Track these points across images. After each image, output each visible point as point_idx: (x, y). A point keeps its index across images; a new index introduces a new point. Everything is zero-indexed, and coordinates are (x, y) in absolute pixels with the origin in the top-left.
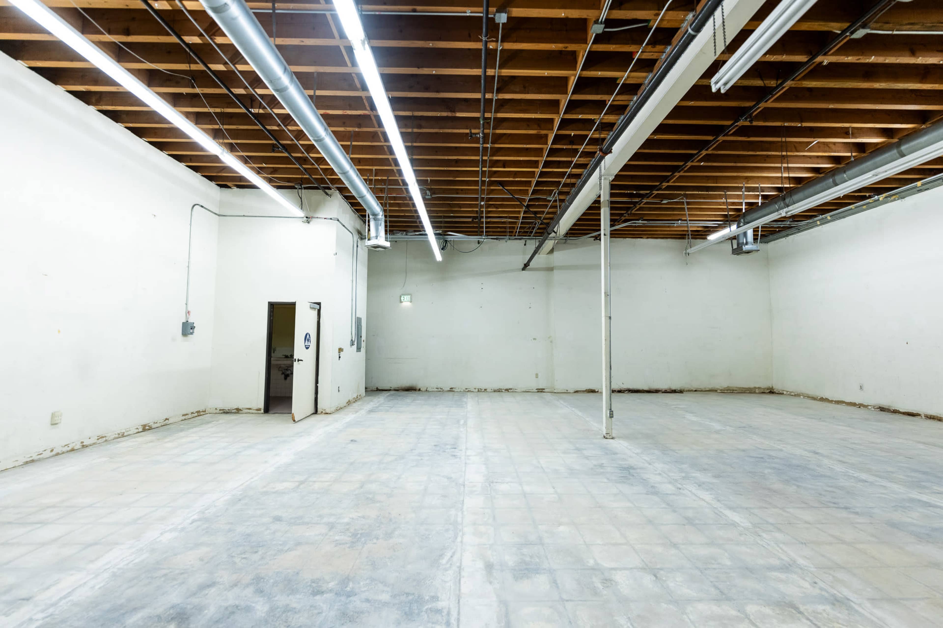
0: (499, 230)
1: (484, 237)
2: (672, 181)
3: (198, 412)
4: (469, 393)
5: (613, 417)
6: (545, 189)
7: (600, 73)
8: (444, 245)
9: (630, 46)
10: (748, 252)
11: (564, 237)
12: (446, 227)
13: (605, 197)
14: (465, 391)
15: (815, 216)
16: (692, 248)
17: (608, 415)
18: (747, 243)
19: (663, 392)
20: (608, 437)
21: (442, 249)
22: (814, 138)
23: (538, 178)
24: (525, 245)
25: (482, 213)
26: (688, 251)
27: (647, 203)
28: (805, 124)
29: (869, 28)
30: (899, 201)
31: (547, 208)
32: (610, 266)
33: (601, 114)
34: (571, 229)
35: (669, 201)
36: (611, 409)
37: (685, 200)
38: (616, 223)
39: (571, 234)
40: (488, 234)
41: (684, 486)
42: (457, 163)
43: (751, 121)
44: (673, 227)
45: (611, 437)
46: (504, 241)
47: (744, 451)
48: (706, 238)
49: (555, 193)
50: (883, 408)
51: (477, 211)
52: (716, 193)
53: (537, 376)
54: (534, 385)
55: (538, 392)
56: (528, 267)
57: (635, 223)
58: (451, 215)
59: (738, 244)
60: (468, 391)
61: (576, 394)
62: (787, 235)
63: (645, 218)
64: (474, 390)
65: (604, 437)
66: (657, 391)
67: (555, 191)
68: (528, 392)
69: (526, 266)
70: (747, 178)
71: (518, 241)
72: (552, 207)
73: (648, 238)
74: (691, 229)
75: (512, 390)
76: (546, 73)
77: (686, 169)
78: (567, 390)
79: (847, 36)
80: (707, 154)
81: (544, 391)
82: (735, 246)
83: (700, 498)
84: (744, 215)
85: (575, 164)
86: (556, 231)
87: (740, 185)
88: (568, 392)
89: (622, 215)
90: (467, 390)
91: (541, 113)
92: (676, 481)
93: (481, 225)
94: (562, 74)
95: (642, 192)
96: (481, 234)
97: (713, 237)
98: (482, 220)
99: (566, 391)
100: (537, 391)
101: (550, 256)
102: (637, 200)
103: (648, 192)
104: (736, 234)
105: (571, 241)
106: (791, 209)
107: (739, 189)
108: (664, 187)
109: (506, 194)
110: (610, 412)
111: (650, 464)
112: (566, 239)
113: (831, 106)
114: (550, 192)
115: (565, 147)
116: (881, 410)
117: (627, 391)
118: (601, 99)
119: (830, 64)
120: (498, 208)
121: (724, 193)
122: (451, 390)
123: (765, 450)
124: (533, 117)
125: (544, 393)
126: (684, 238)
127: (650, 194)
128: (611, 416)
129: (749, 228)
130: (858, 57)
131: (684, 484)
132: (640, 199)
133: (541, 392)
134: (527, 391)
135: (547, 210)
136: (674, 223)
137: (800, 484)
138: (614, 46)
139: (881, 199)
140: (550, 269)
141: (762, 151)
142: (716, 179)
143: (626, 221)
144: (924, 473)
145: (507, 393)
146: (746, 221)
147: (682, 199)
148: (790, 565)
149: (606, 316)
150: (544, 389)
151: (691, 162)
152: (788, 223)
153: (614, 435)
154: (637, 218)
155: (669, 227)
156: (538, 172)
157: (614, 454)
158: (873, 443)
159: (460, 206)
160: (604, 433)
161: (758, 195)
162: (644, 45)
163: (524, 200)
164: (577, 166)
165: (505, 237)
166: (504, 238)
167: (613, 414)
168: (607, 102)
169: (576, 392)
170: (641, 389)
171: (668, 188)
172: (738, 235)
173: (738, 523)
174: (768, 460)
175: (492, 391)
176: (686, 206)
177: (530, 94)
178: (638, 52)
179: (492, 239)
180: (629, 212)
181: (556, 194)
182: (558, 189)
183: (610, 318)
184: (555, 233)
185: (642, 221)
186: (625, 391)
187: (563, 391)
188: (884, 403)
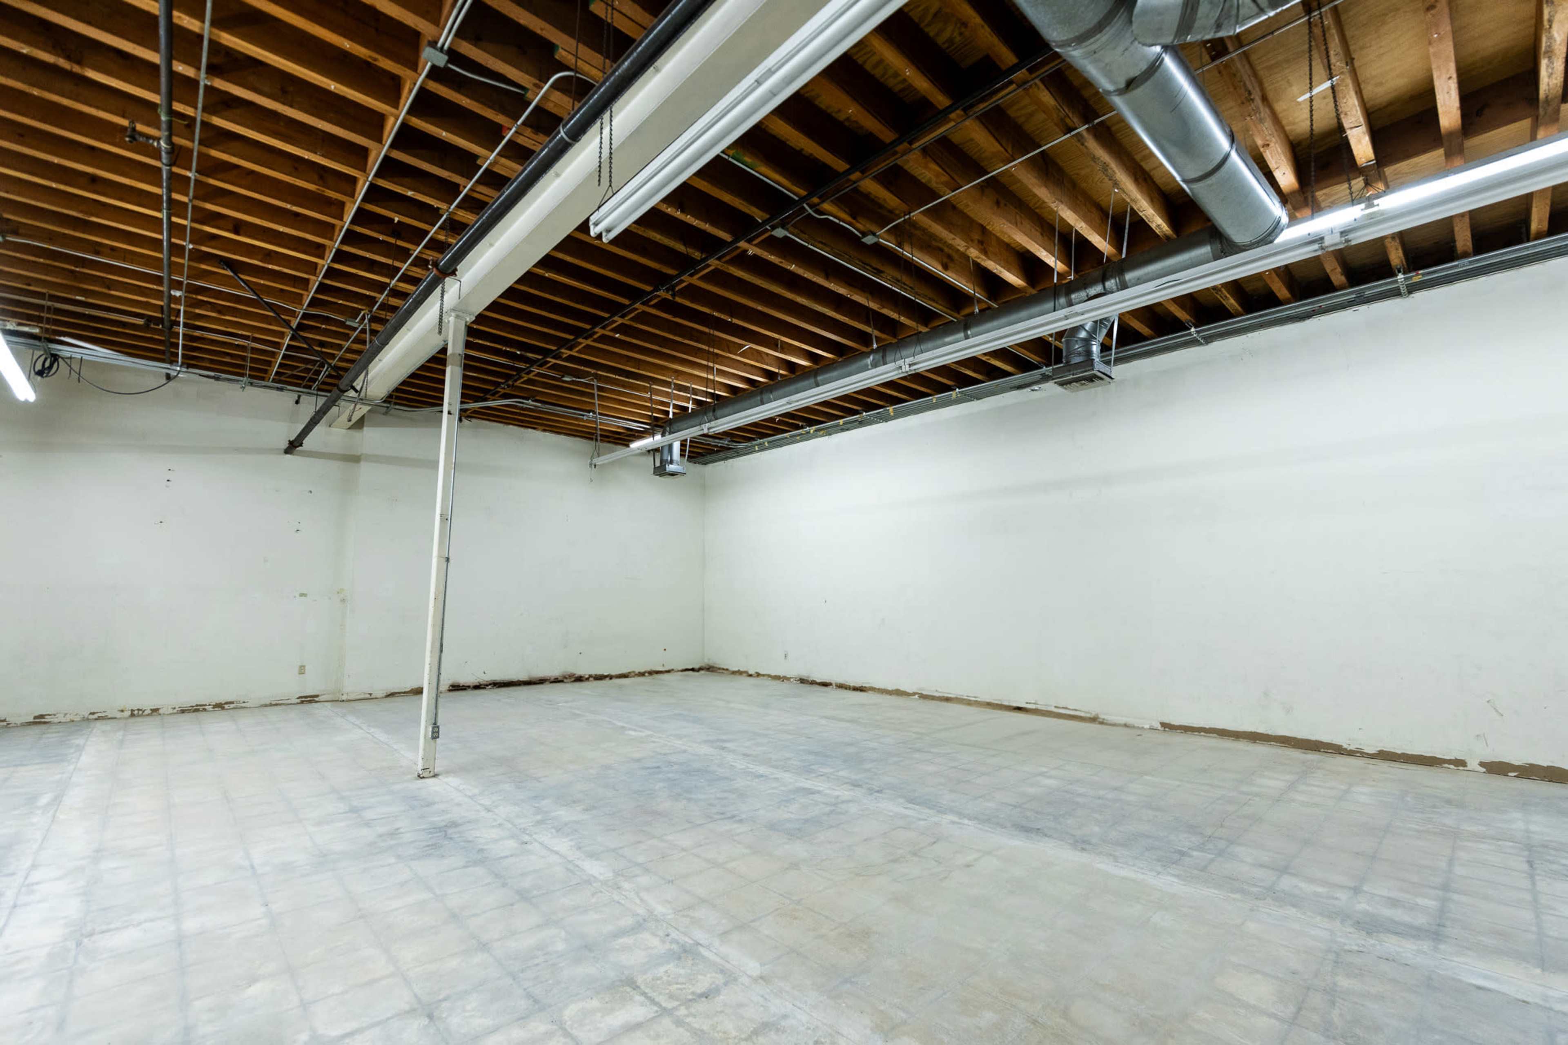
0: (228, 360)
1: (178, 369)
2: (577, 349)
4: (98, 724)
5: (438, 737)
6: (341, 304)
7: (444, 134)
8: (47, 364)
9: (497, 115)
10: (673, 474)
11: (385, 402)
12: (56, 322)
13: (456, 348)
14: (88, 719)
15: (753, 439)
16: (601, 458)
17: (430, 734)
18: (671, 462)
20: (426, 774)
21: (40, 373)
22: (746, 341)
23: (324, 277)
24: (297, 402)
25: (178, 315)
26: (595, 461)
27: (539, 375)
28: (735, 321)
29: (787, 230)
30: (827, 437)
31: (347, 341)
32: (456, 467)
33: (451, 205)
34: (397, 390)
35: (574, 379)
36: (435, 724)
37: (595, 383)
38: (488, 396)
39: (397, 398)
40: (190, 362)
41: (534, 836)
42: (94, 182)
43: (673, 295)
44: (582, 420)
45: (432, 774)
46: (237, 386)
47: (638, 760)
48: (628, 446)
49: (363, 318)
50: (803, 679)
51: (162, 307)
52: (638, 382)
53: (302, 670)
54: (294, 688)
55: (302, 702)
56: (300, 448)
57: (523, 403)
58: (78, 298)
59: (662, 461)
60: (99, 718)
61: (389, 699)
62: (726, 459)
63: (538, 398)
64: (119, 715)
65: (419, 776)
66: (542, 681)
67: (362, 313)
68: (276, 705)
69: (293, 446)
70: (676, 371)
71: (275, 392)
72: (357, 341)
73: (545, 430)
74: (601, 427)
75: (232, 706)
76: (333, 86)
77: (595, 337)
78: (371, 694)
79: (767, 230)
80: (622, 324)
81: (316, 699)
82: (658, 464)
83: (552, 851)
84: (670, 422)
85: (403, 274)
86: (358, 388)
87: (668, 379)
88: (373, 696)
89: (497, 384)
90: (96, 716)
91: (323, 156)
92: (524, 831)
93: (172, 340)
94: (366, 102)
95: (530, 355)
96: (173, 359)
97: (635, 445)
98: (175, 329)
99: (368, 696)
100: (299, 701)
101: (355, 434)
102: (522, 366)
103: (540, 357)
104: (660, 446)
105: (400, 412)
106: (714, 425)
107: (667, 384)
108: (565, 356)
109: (239, 287)
110: (433, 728)
111: (489, 810)
112: (388, 407)
113: (760, 308)
114: (355, 313)
115: (381, 237)
116: (801, 682)
117: (490, 684)
118: (449, 178)
119: (755, 256)
120: (224, 315)
121: (648, 385)
122: (40, 720)
123: (665, 754)
124: (306, 157)
125: (318, 704)
126: (592, 439)
127: (542, 361)
128: (435, 735)
129: (676, 439)
130: (780, 260)
131: (536, 833)
132: (528, 365)
133: (310, 702)
134: (274, 703)
135: (347, 344)
136: (583, 415)
137: (693, 796)
138: (468, 101)
139: (812, 431)
140: (355, 459)
141: (691, 340)
142: (639, 363)
143: (505, 396)
144: (816, 754)
145: (219, 713)
146: (672, 430)
147: (592, 380)
148: (644, 920)
149: (439, 556)
150: (317, 696)
151: (601, 328)
152: (726, 442)
153: (437, 770)
154: (526, 395)
155: (576, 419)
156: (324, 266)
157: (427, 806)
158: (782, 724)
159: (110, 285)
160: (420, 767)
161: (689, 398)
162: (519, 122)
163: (293, 314)
164: (406, 278)
165: (241, 378)
166: (238, 381)
167: (438, 732)
168: (461, 188)
169: (392, 695)
170: (516, 680)
171: (570, 359)
172: (662, 447)
173: (595, 877)
174: (666, 769)
175: (175, 711)
176: (596, 392)
177: (295, 108)
178: (511, 129)
179: (201, 375)
180: (510, 383)
181: (366, 321)
182: (371, 311)
183: (448, 560)
184: (356, 391)
185: (533, 401)
186: (487, 685)
187: (362, 696)
188: (804, 674)
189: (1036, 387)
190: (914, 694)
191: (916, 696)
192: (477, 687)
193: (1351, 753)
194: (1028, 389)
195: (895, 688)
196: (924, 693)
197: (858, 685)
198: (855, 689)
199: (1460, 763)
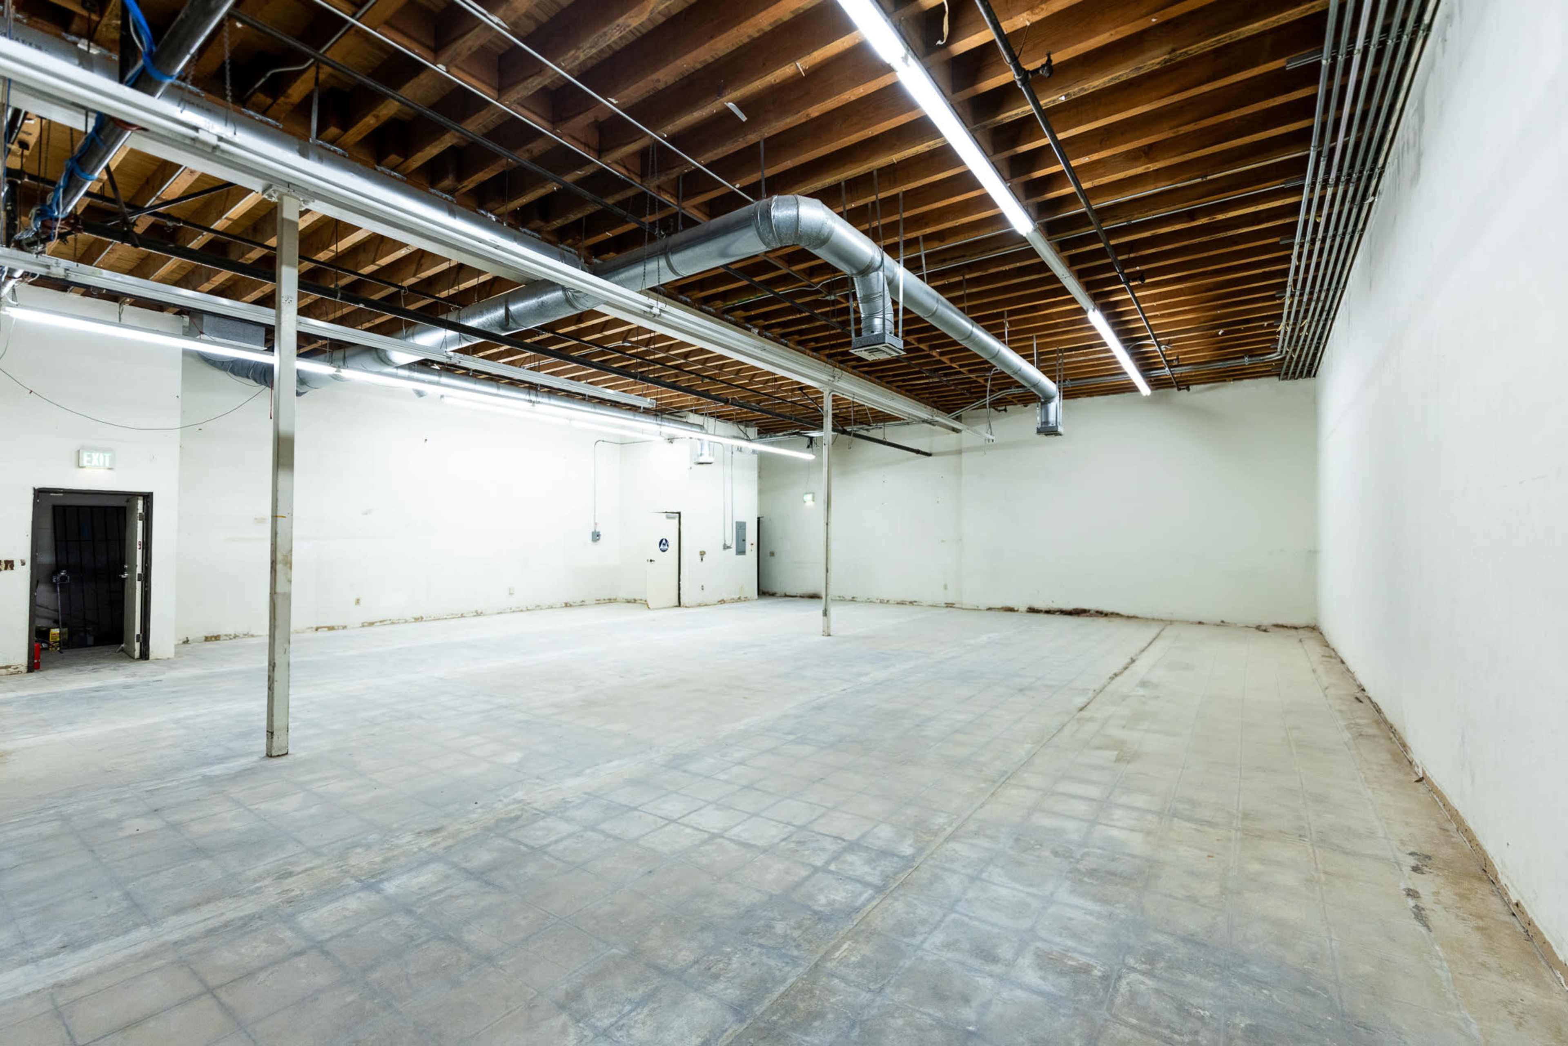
3: (610, 599)
20: (824, 634)
53: (946, 587)
54: (943, 597)
55: (947, 607)
61: (989, 611)
64: (876, 601)
69: (922, 453)
75: (916, 603)
88: (980, 608)
99: (977, 608)
100: (945, 605)
122: (853, 600)
125: (954, 609)
133: (951, 607)
134: (934, 605)
140: (959, 452)
145: (911, 606)
150: (953, 604)
169: (990, 609)
175: (896, 603)
186: (1055, 612)
192: (1047, 612)
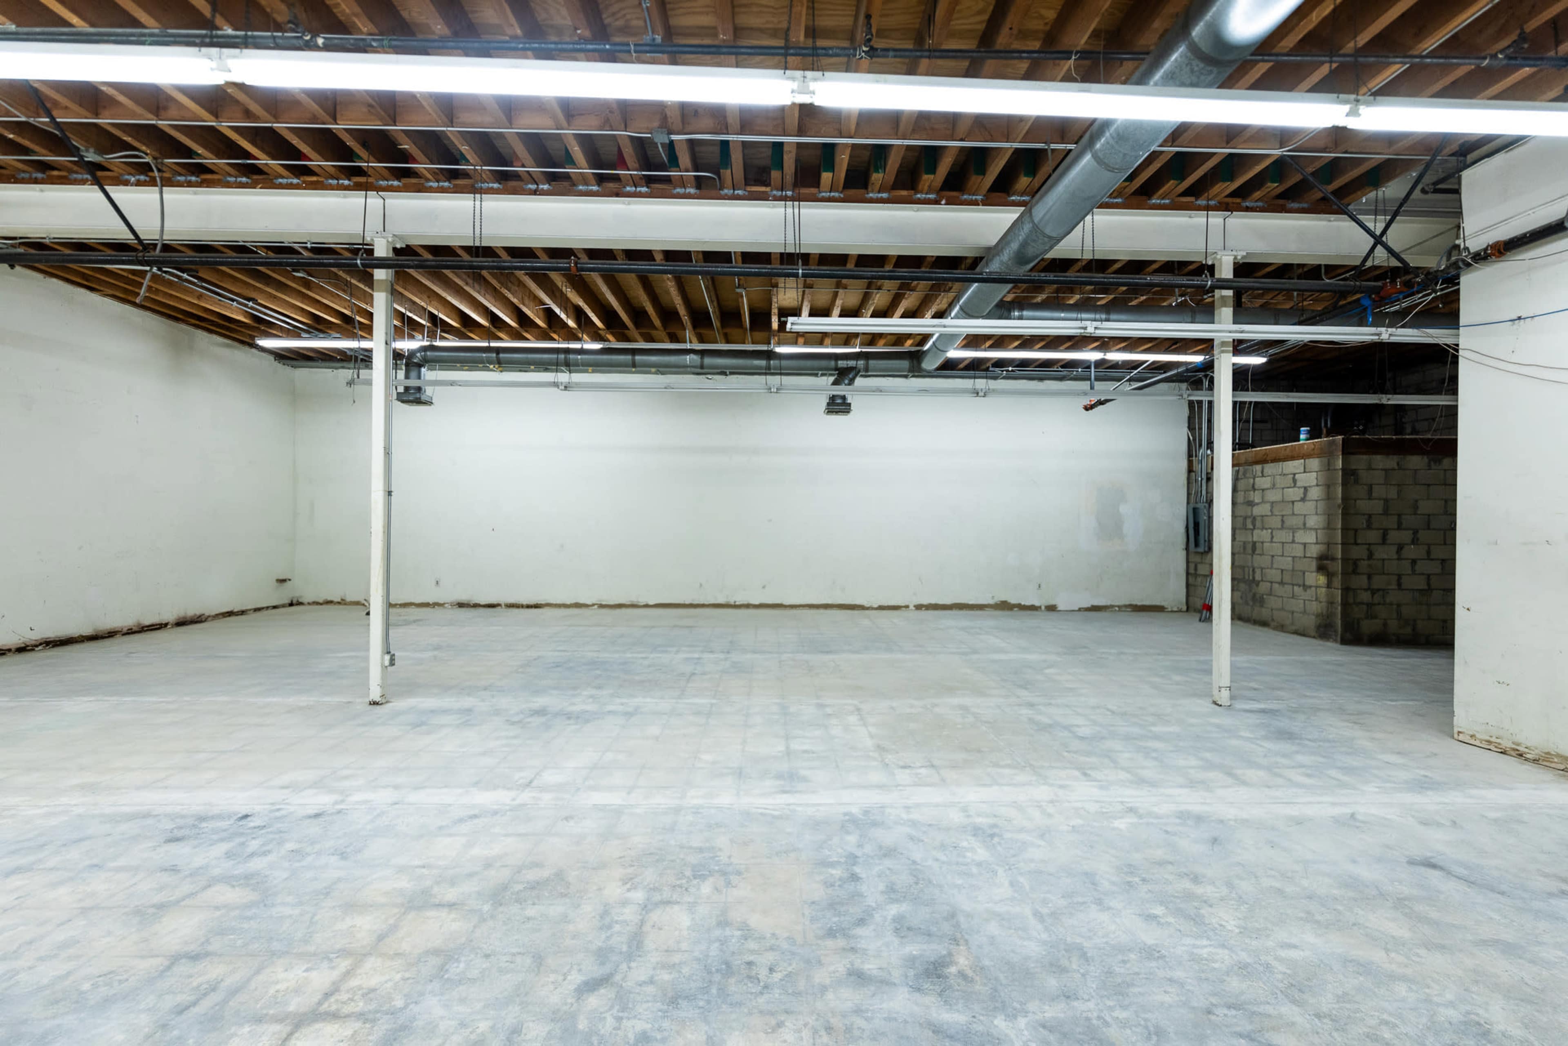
19: (124, 634)
50: (462, 604)
66: (111, 634)
116: (460, 607)
117: (41, 644)
178: (630, 171)
186: (37, 646)
188: (464, 598)
189: (710, 377)
190: (593, 605)
191: (596, 607)
192: (22, 650)
193: (868, 608)
194: (704, 376)
195: (573, 601)
196: (604, 603)
197: (532, 603)
198: (529, 607)
199: (907, 607)
